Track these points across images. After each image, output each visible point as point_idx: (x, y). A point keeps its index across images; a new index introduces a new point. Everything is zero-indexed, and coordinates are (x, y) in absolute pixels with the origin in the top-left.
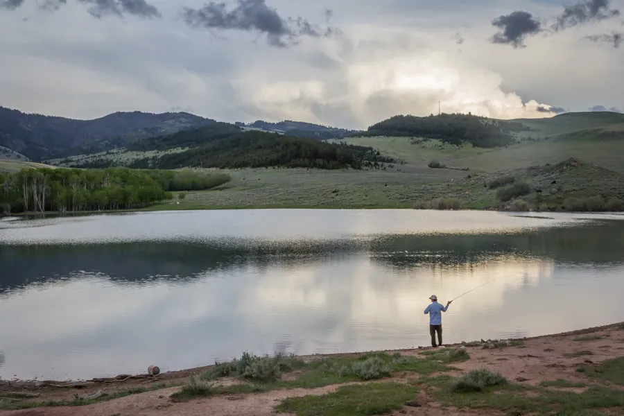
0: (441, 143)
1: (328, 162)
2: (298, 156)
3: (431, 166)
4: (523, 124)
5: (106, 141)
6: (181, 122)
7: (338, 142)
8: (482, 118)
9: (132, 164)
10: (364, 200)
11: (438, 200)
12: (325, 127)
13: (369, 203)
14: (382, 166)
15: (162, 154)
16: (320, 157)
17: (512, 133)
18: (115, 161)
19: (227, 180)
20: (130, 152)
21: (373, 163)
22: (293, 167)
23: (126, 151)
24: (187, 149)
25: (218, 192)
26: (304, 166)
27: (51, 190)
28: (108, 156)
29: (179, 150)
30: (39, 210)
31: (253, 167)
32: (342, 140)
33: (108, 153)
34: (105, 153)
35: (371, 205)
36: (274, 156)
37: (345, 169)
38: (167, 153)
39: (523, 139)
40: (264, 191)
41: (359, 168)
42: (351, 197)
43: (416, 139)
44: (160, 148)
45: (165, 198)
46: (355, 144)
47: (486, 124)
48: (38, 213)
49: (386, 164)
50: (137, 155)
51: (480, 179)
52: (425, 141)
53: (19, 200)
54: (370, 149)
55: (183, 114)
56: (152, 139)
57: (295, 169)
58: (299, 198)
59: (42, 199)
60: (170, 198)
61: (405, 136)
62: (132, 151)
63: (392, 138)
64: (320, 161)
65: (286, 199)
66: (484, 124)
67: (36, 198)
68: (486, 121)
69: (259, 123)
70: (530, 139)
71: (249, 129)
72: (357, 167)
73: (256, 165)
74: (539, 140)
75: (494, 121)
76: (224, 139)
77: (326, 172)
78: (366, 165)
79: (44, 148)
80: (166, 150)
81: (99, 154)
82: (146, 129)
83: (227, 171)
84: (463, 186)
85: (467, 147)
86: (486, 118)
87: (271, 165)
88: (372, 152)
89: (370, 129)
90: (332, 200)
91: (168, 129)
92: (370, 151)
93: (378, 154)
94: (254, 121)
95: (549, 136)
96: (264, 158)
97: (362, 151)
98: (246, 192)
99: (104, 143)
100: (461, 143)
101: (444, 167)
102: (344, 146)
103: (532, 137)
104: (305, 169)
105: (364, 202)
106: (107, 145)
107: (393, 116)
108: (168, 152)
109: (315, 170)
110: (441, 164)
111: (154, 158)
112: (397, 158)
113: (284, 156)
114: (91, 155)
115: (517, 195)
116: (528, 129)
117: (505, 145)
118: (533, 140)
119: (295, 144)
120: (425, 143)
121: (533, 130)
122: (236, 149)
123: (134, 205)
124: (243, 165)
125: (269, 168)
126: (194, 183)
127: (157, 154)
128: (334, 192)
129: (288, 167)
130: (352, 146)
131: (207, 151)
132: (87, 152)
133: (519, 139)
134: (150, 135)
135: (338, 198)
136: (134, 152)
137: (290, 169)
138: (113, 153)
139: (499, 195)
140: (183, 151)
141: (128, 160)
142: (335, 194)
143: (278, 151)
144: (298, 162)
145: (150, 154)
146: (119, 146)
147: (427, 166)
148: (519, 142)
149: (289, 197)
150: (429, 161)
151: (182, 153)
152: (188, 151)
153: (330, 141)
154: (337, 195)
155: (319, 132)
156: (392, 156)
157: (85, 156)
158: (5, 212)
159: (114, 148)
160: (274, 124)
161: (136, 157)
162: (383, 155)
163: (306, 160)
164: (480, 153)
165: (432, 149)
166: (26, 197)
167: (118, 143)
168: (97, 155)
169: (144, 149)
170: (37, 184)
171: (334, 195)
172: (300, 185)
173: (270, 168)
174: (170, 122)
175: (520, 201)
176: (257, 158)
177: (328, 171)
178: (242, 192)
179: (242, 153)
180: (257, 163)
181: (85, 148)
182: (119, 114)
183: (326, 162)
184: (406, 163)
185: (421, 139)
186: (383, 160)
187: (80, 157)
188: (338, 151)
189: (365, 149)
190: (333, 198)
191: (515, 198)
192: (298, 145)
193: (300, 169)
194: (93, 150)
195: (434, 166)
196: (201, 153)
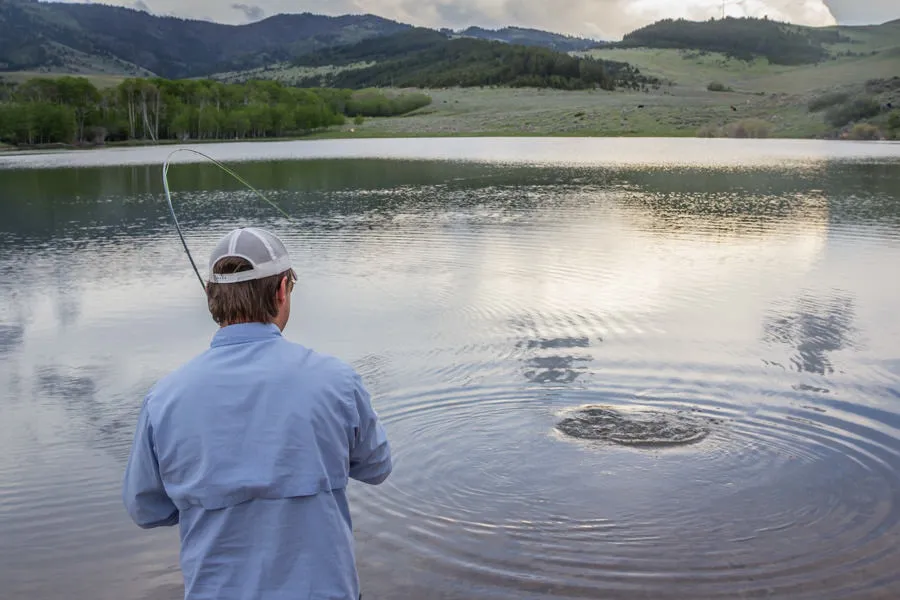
0: (723, 58)
1: (568, 79)
2: (525, 71)
3: (711, 88)
4: (841, 33)
5: (265, 54)
6: (367, 28)
7: (581, 55)
8: (783, 24)
9: (298, 83)
10: (622, 125)
11: (736, 126)
12: (563, 37)
13: (630, 129)
14: (643, 87)
15: (341, 69)
16: (557, 74)
17: (824, 45)
18: (275, 79)
19: (427, 102)
20: (295, 68)
21: (630, 83)
22: (519, 85)
23: (291, 67)
24: (373, 63)
25: (412, 118)
26: (534, 85)
27: (168, 108)
28: (268, 74)
29: (363, 65)
30: (150, 138)
31: (463, 86)
32: (587, 53)
33: (266, 69)
34: (262, 69)
35: (632, 132)
36: (493, 71)
37: (591, 90)
38: (346, 68)
39: (841, 54)
40: (476, 116)
41: (612, 89)
42: (601, 122)
43: (689, 52)
44: (336, 63)
45: (333, 123)
46: (604, 58)
47: (789, 32)
48: (148, 141)
49: (648, 86)
50: (306, 72)
51: (791, 99)
52: (703, 54)
53: (121, 123)
54: (626, 64)
55: (369, 17)
56: (325, 51)
57: (520, 90)
58: (527, 124)
59: (154, 123)
60: (341, 123)
61: (674, 47)
62: (300, 65)
63: (656, 50)
64: (557, 78)
65: (508, 125)
66: (785, 32)
67: (146, 120)
68: (788, 28)
69: (473, 30)
70: (849, 54)
71: (459, 37)
72: (609, 87)
73: (468, 83)
74: (862, 55)
75: (800, 28)
76: (423, 51)
77: (564, 94)
78: (621, 85)
79: (180, 64)
80: (343, 65)
81: (255, 70)
82: (317, 38)
83: (426, 92)
84: (768, 108)
85: (761, 63)
86: (789, 25)
87: (487, 84)
88: (629, 69)
89: (625, 37)
90: (575, 125)
91: (350, 37)
92: (625, 68)
93: (637, 71)
94: (466, 28)
95: (876, 50)
96: (478, 74)
97: (615, 67)
98: (451, 118)
99: (261, 57)
100: (752, 58)
101: (729, 90)
102: (589, 60)
103: (852, 51)
104: (535, 90)
105: (622, 128)
106: (266, 59)
107: (659, 20)
108: (348, 68)
109: (549, 91)
110: (726, 86)
111: (329, 76)
112: (663, 77)
113: (506, 71)
114: (242, 73)
115: (858, 117)
116: (847, 40)
117: (815, 61)
118: (854, 55)
119: (522, 55)
120: (701, 58)
121: (853, 42)
122: (440, 63)
123: (288, 132)
124: (449, 83)
125: (485, 87)
126: (379, 107)
127: (333, 71)
128: (577, 116)
129: (512, 87)
130: (600, 62)
131: (401, 65)
132: (237, 69)
133: (834, 54)
134: (324, 45)
135: (584, 123)
136: (302, 68)
137: (514, 89)
138: (272, 70)
139: (828, 118)
140: (368, 66)
141: (293, 78)
142: (579, 118)
143: (497, 65)
144: (525, 79)
145: (323, 70)
146: (282, 59)
147: (705, 89)
148: (834, 59)
149: (511, 123)
150: (708, 82)
151: (367, 69)
152: (374, 67)
153: (571, 54)
154: (582, 119)
155: (555, 42)
156: (654, 75)
157: (236, 74)
158: (98, 139)
159: (274, 62)
160: (493, 31)
161: (305, 75)
162: (644, 73)
163: (537, 77)
164: (778, 73)
165: (712, 67)
166: (133, 119)
167: (279, 56)
168: (251, 72)
169: (315, 63)
170: (148, 100)
171: (577, 119)
172: (528, 108)
173: (487, 89)
174: (352, 27)
175: (864, 125)
176: (468, 74)
177: (566, 92)
178: (445, 118)
179: (449, 68)
180: (468, 81)
181: (235, 62)
182: (281, 16)
183: (564, 80)
184: (675, 84)
185: (697, 52)
186: (644, 80)
187: (229, 74)
188: (582, 65)
189: (619, 65)
190: (576, 122)
191: (856, 122)
192: (526, 56)
193: (527, 89)
194: (248, 65)
195: (716, 88)
196: (392, 68)
